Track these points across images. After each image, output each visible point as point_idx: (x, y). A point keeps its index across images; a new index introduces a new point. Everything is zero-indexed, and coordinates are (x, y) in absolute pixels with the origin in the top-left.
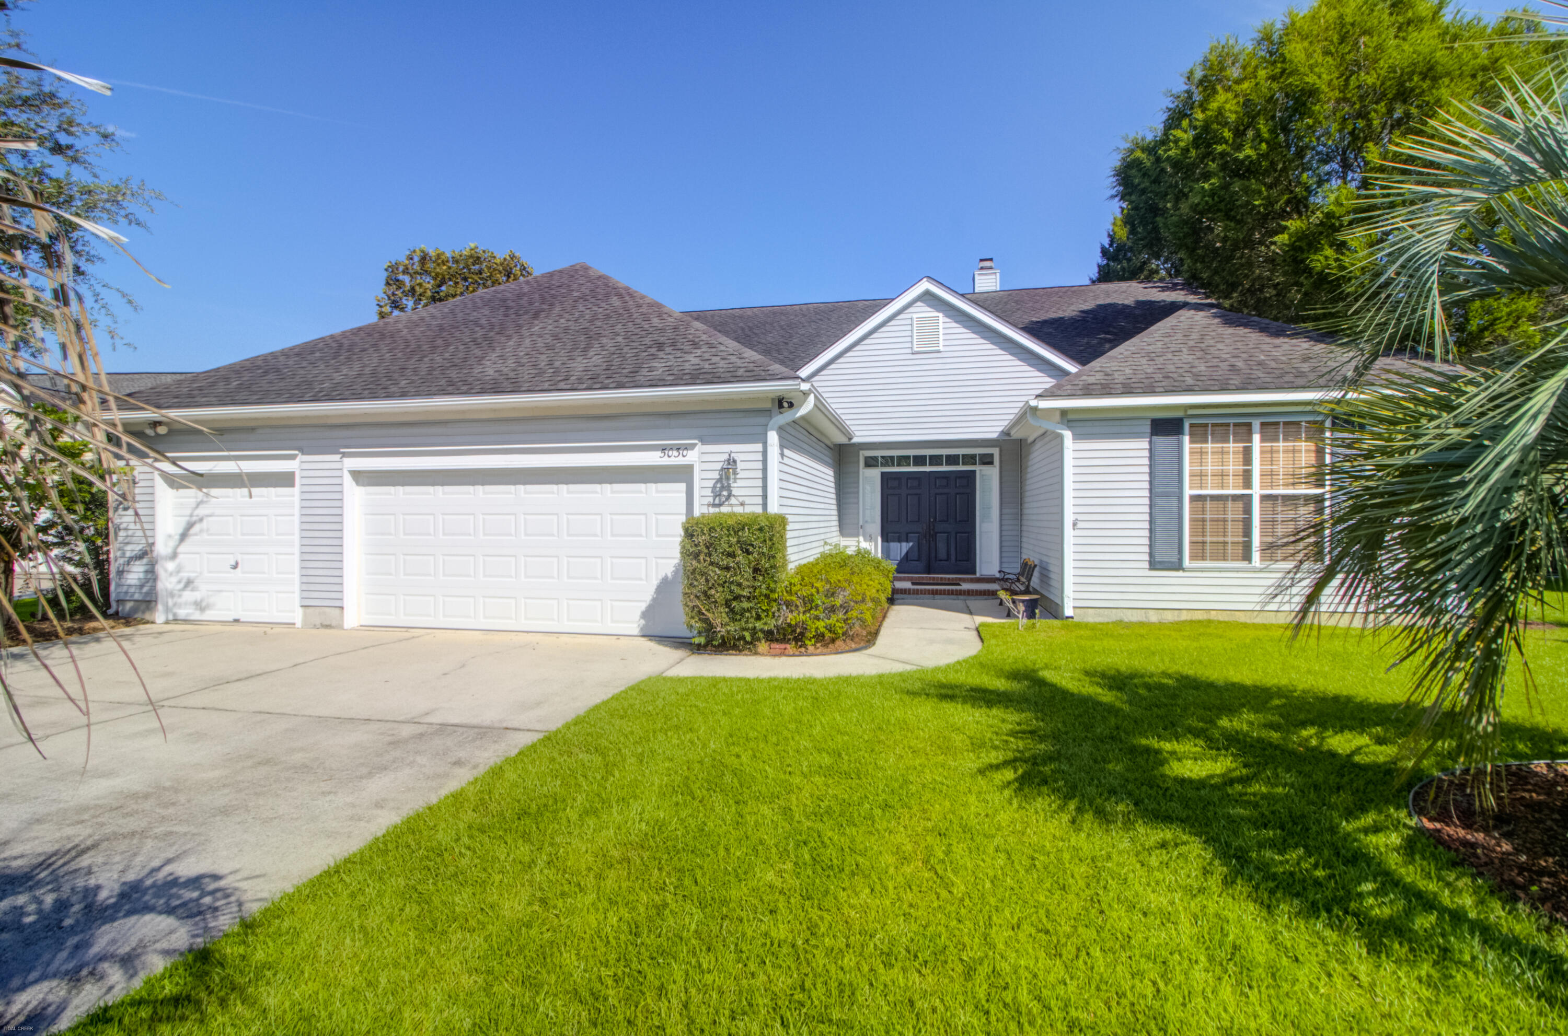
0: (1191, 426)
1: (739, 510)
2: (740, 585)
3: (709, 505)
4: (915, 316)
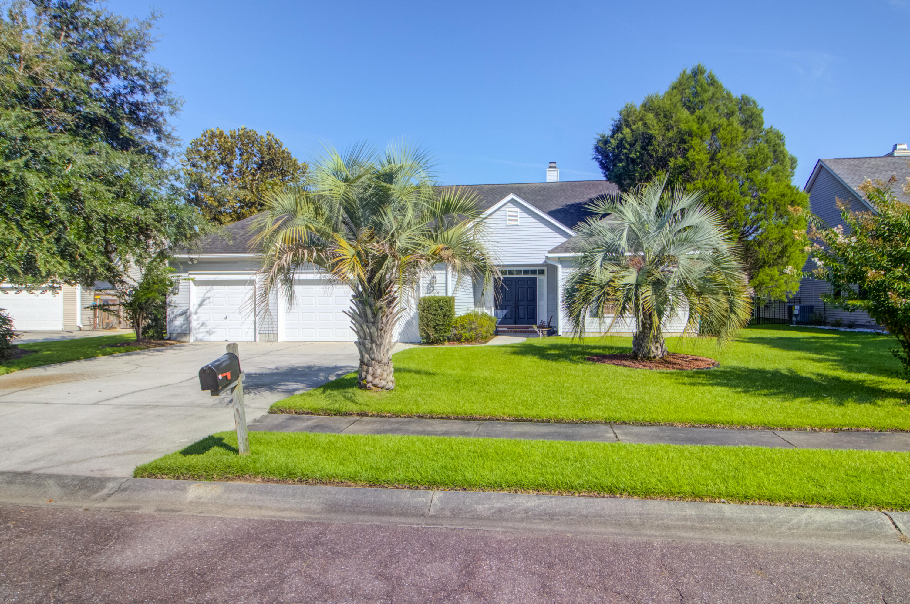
1: (437, 295)
2: (439, 321)
3: (426, 293)
4: (507, 209)
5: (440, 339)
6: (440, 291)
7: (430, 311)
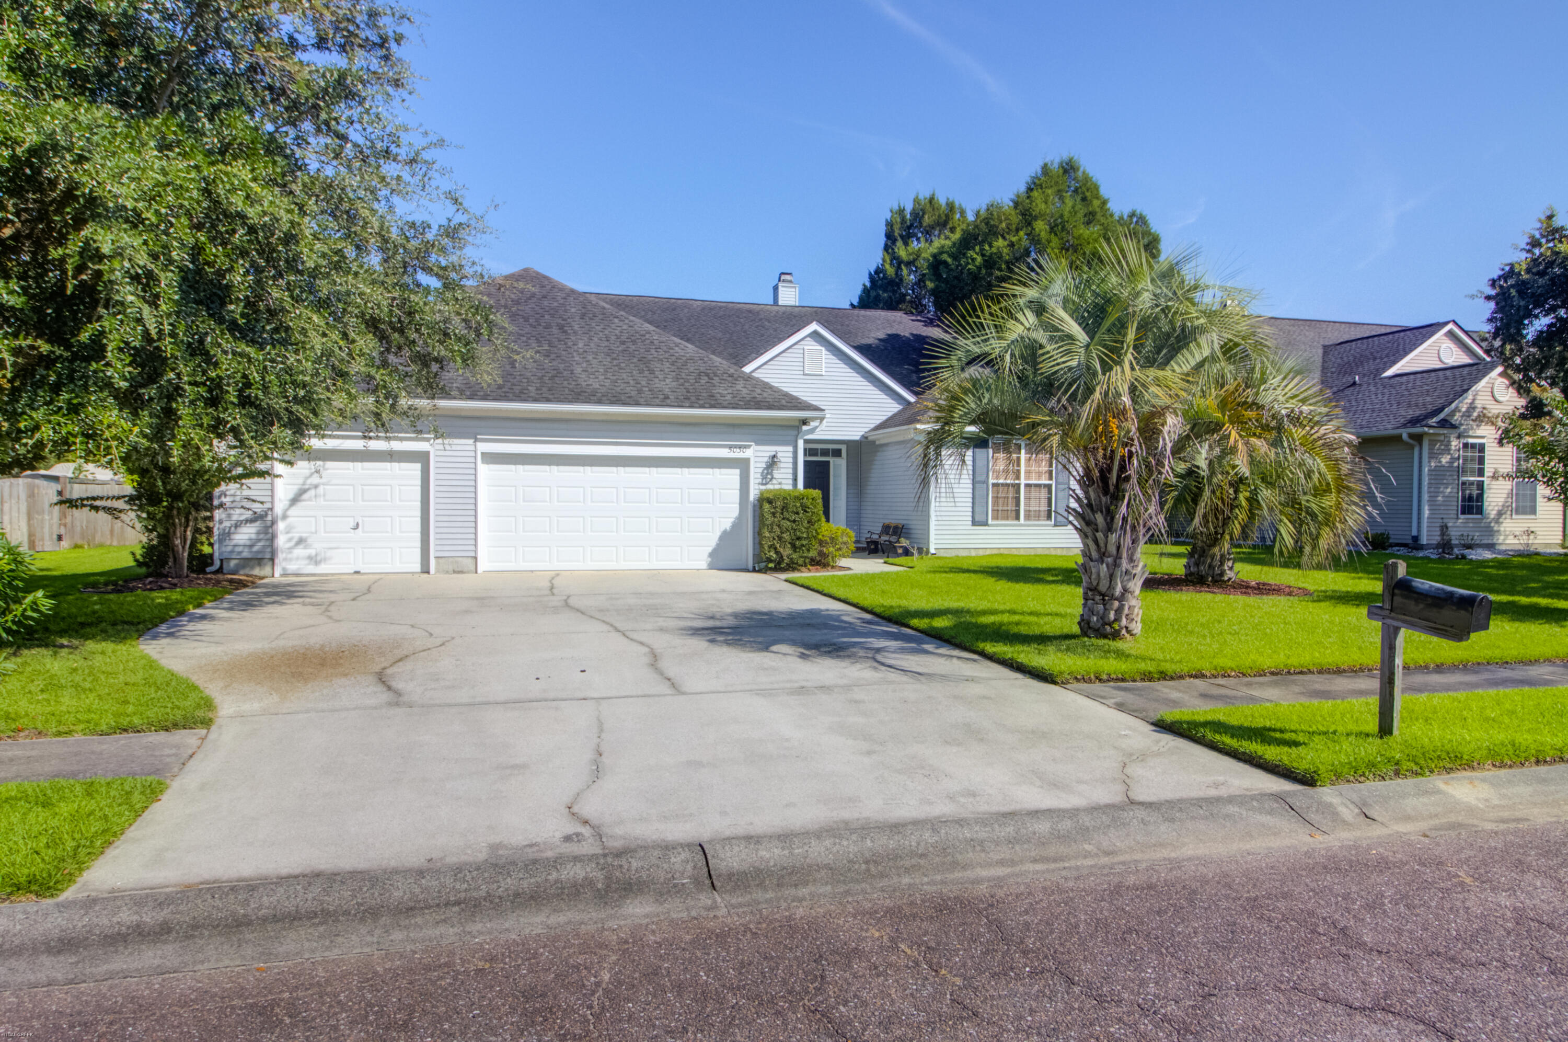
1: (777, 487)
3: (760, 484)
5: (797, 562)
6: (786, 481)
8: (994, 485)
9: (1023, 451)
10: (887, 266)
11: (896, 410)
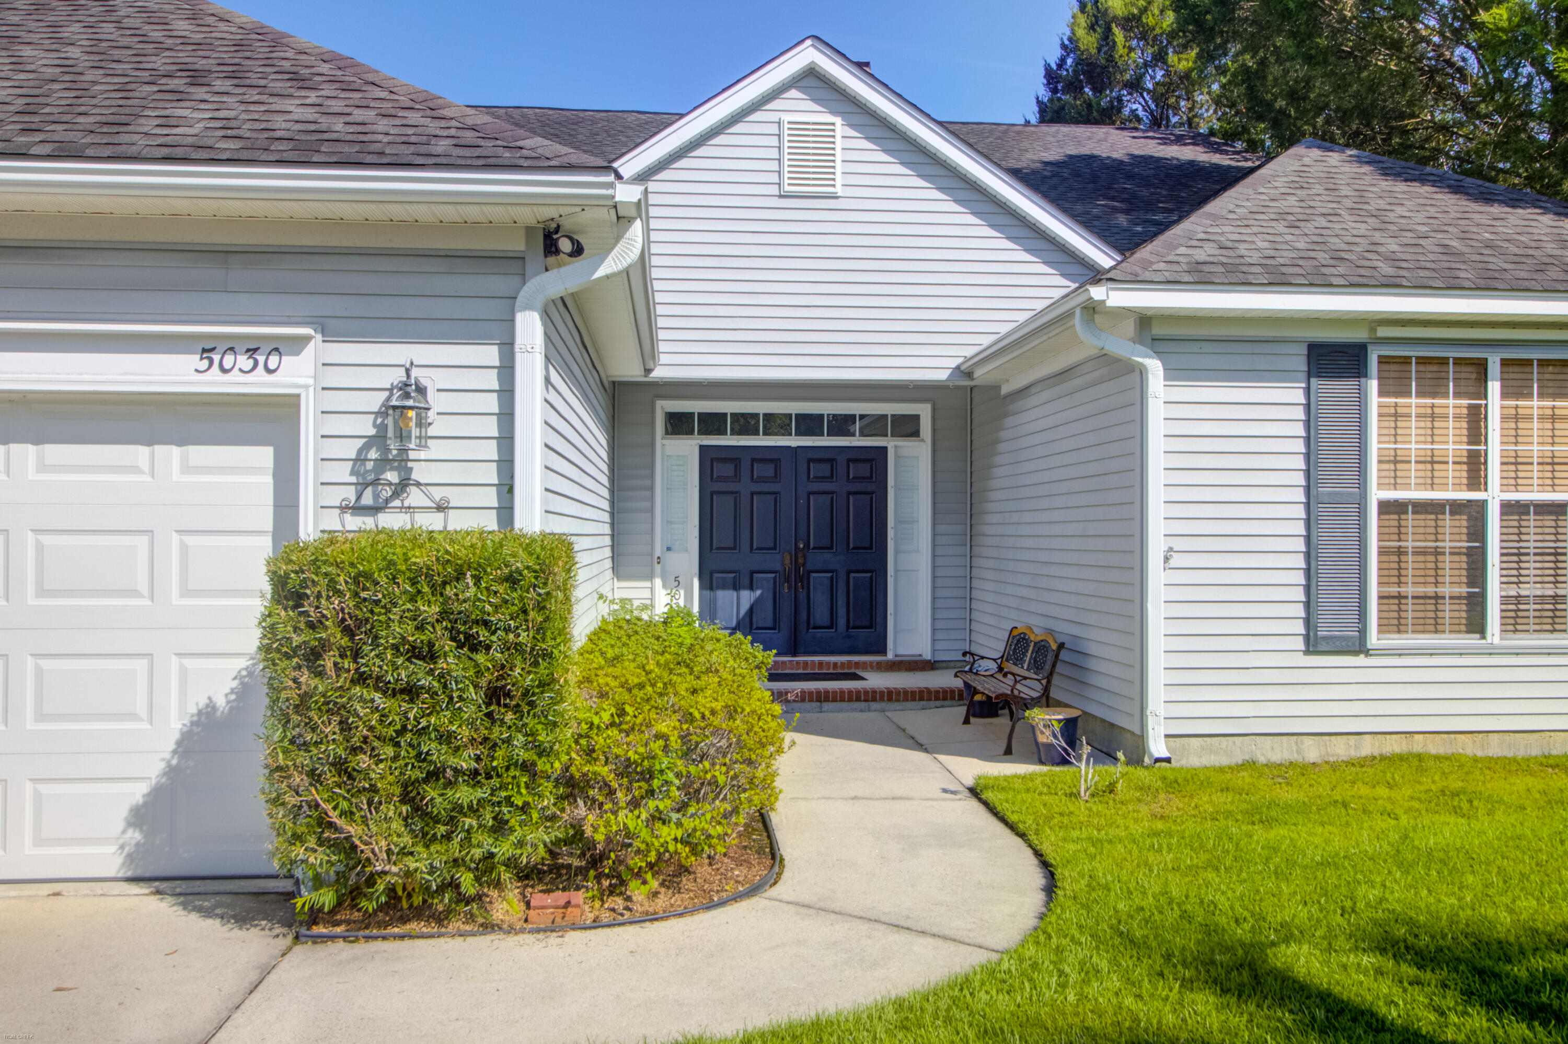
0: (1383, 360)
1: (433, 522)
2: (446, 738)
3: (343, 509)
4: (787, 118)
5: (454, 885)
6: (456, 497)
7: (371, 661)
8: (1386, 507)
9: (1494, 387)
10: (1081, 32)
11: (1057, 294)
